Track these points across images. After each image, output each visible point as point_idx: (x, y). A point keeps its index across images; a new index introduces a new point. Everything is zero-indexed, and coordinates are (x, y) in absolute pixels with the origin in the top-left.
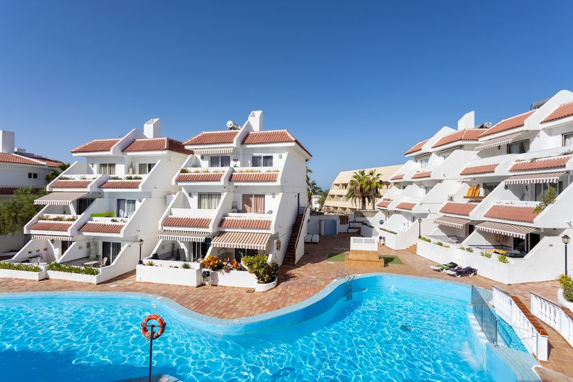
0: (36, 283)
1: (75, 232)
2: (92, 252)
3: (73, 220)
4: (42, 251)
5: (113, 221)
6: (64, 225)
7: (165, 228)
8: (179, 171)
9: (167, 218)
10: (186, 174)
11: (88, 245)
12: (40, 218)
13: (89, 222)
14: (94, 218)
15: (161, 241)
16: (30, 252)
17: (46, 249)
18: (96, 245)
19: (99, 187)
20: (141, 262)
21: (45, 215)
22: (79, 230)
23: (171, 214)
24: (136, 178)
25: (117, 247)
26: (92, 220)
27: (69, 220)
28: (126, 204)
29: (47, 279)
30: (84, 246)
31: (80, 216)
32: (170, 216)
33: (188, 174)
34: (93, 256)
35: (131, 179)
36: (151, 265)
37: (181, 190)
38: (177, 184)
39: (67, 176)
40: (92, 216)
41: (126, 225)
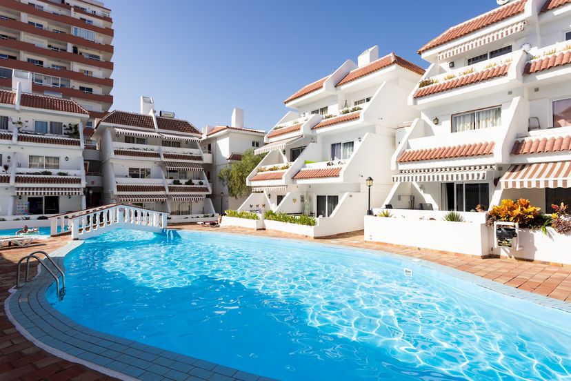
0: (254, 231)
1: (290, 180)
2: (307, 207)
3: (287, 167)
4: (261, 207)
5: (328, 164)
6: (278, 174)
7: (402, 167)
8: (418, 85)
9: (403, 153)
10: (430, 86)
11: (302, 199)
12: (259, 171)
13: (303, 169)
14: (307, 165)
15: (397, 184)
16: (251, 206)
17: (264, 206)
18: (310, 199)
19: (312, 129)
20: (370, 213)
21: (263, 167)
22: (293, 178)
23: (408, 147)
24: (354, 110)
25: (334, 200)
26: (306, 167)
27: (283, 169)
28: (342, 147)
29: (264, 229)
30: (299, 199)
31: (293, 163)
32: (407, 151)
33: (434, 85)
34: (307, 212)
35: (348, 112)
36: (387, 216)
37: (420, 117)
38: (415, 103)
39: (281, 125)
40: (306, 162)
41: (344, 167)
